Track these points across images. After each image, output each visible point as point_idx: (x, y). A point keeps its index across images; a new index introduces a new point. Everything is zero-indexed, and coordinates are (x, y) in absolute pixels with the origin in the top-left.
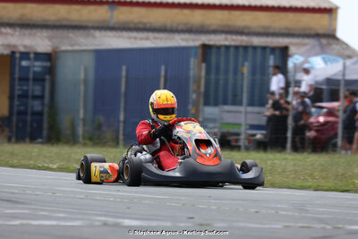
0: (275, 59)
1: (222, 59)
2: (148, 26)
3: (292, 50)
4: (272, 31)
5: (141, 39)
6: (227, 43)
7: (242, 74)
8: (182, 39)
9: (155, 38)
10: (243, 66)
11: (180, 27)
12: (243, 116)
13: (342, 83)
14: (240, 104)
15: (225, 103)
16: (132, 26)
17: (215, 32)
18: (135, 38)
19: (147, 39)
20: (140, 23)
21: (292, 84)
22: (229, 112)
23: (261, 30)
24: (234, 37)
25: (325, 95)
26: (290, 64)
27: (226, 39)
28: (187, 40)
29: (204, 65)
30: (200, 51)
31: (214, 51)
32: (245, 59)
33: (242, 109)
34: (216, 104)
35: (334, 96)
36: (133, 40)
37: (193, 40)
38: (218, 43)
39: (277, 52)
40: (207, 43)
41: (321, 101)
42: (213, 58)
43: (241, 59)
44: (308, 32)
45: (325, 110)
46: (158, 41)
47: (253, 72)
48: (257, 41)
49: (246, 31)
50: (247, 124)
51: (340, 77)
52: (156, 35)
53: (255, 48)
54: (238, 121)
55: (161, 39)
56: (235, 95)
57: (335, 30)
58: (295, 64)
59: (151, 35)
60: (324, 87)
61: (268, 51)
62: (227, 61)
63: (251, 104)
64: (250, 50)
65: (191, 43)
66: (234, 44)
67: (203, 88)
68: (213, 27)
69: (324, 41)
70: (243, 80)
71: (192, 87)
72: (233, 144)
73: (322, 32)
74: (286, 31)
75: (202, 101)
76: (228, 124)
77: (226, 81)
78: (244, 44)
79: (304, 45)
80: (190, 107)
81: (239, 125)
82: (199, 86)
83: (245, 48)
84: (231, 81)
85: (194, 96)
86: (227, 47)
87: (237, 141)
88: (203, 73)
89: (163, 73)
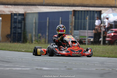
0: (97, 15)
1: (80, 15)
2: (56, 4)
3: (103, 12)
4: (96, 5)
5: (54, 9)
6: (82, 10)
7: (86, 20)
8: (67, 9)
9: (58, 8)
10: (87, 17)
11: (66, 5)
12: (87, 33)
14: (86, 29)
15: (81, 29)
16: (50, 4)
18: (52, 8)
19: (55, 9)
20: (53, 3)
21: (103, 23)
22: (82, 32)
23: (93, 5)
24: (84, 8)
25: (113, 26)
26: (102, 16)
27: (81, 8)
29: (74, 17)
30: (73, 13)
31: (77, 12)
32: (87, 15)
33: (86, 31)
34: (78, 30)
36: (51, 9)
38: (79, 10)
39: (98, 12)
40: (75, 10)
41: (112, 28)
42: (77, 15)
43: (86, 15)
44: (108, 6)
45: (114, 31)
47: (90, 19)
48: (91, 9)
49: (88, 6)
50: (88, 36)
52: (58, 7)
53: (91, 11)
55: (60, 8)
56: (84, 27)
58: (104, 16)
59: (57, 7)
60: (113, 24)
61: (95, 12)
63: (89, 29)
64: (89, 12)
65: (70, 10)
66: (84, 10)
67: (73, 25)
68: (77, 5)
69: (113, 9)
70: (86, 22)
71: (70, 24)
72: (84, 43)
73: (112, 6)
74: (101, 6)
75: (73, 28)
76: (82, 36)
77: (81, 22)
78: (87, 10)
79: (107, 10)
80: (69, 30)
81: (86, 36)
82: (72, 24)
83: (88, 11)
84: (83, 22)
85: (71, 27)
86: (82, 11)
87: (85, 41)
88: (74, 20)
89: (60, 20)
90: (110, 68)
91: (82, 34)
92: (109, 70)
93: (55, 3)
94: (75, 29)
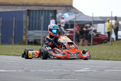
0: (52, 14)
1: (34, 14)
2: (9, 4)
3: (58, 11)
4: (51, 5)
5: (7, 8)
6: (36, 9)
7: (41, 19)
8: (21, 8)
9: (12, 8)
10: (41, 17)
11: (20, 4)
12: (41, 34)
13: (75, 22)
14: (40, 30)
15: (35, 29)
16: (4, 4)
17: (32, 5)
18: (5, 8)
19: (9, 8)
20: (7, 3)
21: (58, 23)
22: (37, 32)
23: (47, 5)
24: (38, 7)
25: (69, 26)
26: (57, 16)
27: (36, 8)
28: (22, 8)
29: (28, 17)
30: (27, 12)
31: (31, 12)
32: (42, 15)
34: (32, 30)
35: (72, 26)
36: (4, 9)
37: (25, 8)
38: (33, 9)
39: (53, 12)
40: (29, 9)
41: (68, 28)
42: (31, 14)
43: (40, 14)
44: (63, 5)
45: (69, 31)
46: (13, 9)
47: (45, 19)
48: (46, 8)
49: (42, 5)
50: (43, 37)
51: (74, 20)
53: (45, 11)
54: (40, 35)
55: (13, 8)
56: (39, 27)
57: (72, 4)
58: (59, 16)
60: (69, 23)
61: (50, 12)
62: (36, 15)
63: (44, 30)
64: (44, 12)
65: (24, 10)
66: (38, 9)
67: (28, 25)
68: (31, 4)
69: (69, 8)
70: (41, 22)
71: (24, 24)
72: (38, 43)
73: (68, 5)
74: (56, 5)
75: (27, 29)
76: (36, 36)
77: (36, 22)
78: (41, 9)
79: (62, 9)
80: (24, 31)
81: (40, 37)
82: (26, 24)
83: (42, 11)
84: (37, 22)
85: (25, 27)
86: (36, 11)
87: (39, 42)
88: (28, 19)
89: (14, 20)
90: (68, 70)
91: (37, 35)
92: (67, 71)
93: (8, 2)
94: (29, 30)
